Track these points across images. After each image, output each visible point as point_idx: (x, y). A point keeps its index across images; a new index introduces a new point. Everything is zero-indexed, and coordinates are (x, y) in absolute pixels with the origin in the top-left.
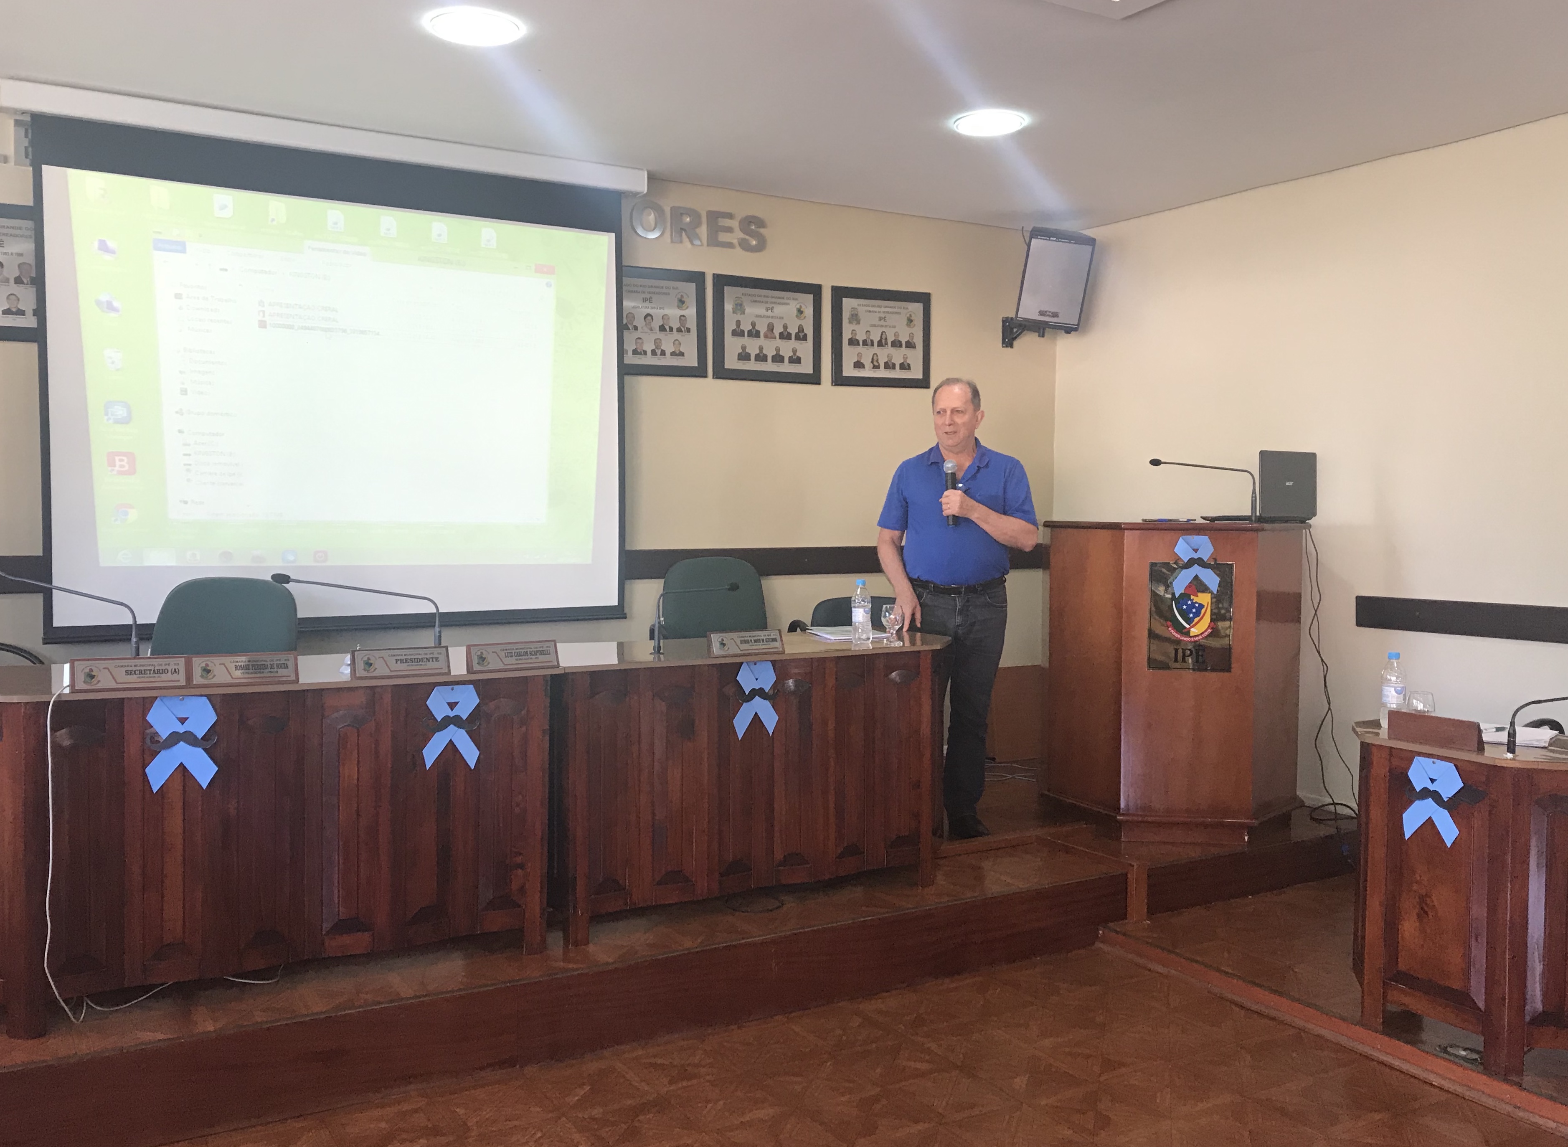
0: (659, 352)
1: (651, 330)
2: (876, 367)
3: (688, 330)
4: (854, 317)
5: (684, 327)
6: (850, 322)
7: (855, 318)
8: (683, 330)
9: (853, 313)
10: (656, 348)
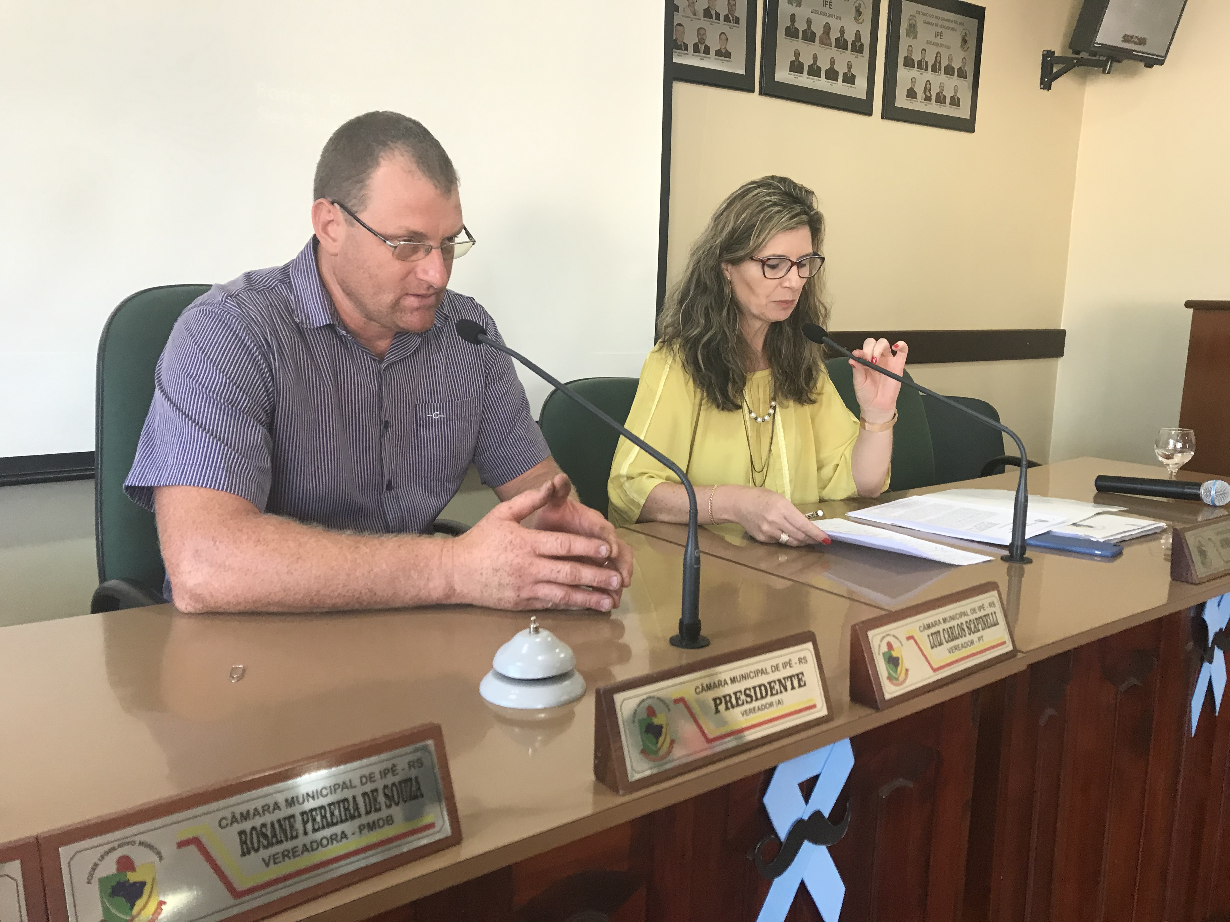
0: (702, 48)
1: (695, 14)
2: (928, 99)
3: (737, 20)
4: (912, 29)
5: (732, 15)
6: (907, 35)
7: (912, 31)
8: (731, 18)
9: (911, 22)
10: (699, 41)
